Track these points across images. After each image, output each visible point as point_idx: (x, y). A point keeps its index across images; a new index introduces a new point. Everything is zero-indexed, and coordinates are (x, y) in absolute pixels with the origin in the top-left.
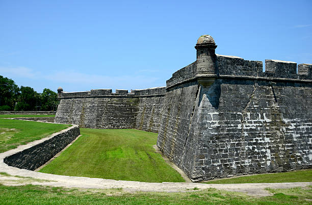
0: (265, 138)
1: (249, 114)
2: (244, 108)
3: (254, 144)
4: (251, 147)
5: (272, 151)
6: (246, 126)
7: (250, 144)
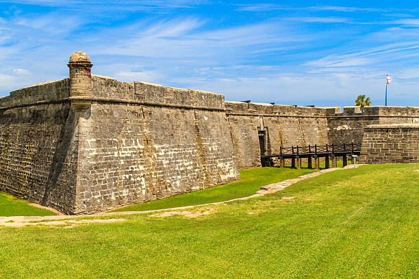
0: (140, 166)
1: (124, 140)
2: (119, 134)
3: (131, 172)
4: (127, 176)
5: (146, 180)
6: (122, 154)
7: (126, 173)
